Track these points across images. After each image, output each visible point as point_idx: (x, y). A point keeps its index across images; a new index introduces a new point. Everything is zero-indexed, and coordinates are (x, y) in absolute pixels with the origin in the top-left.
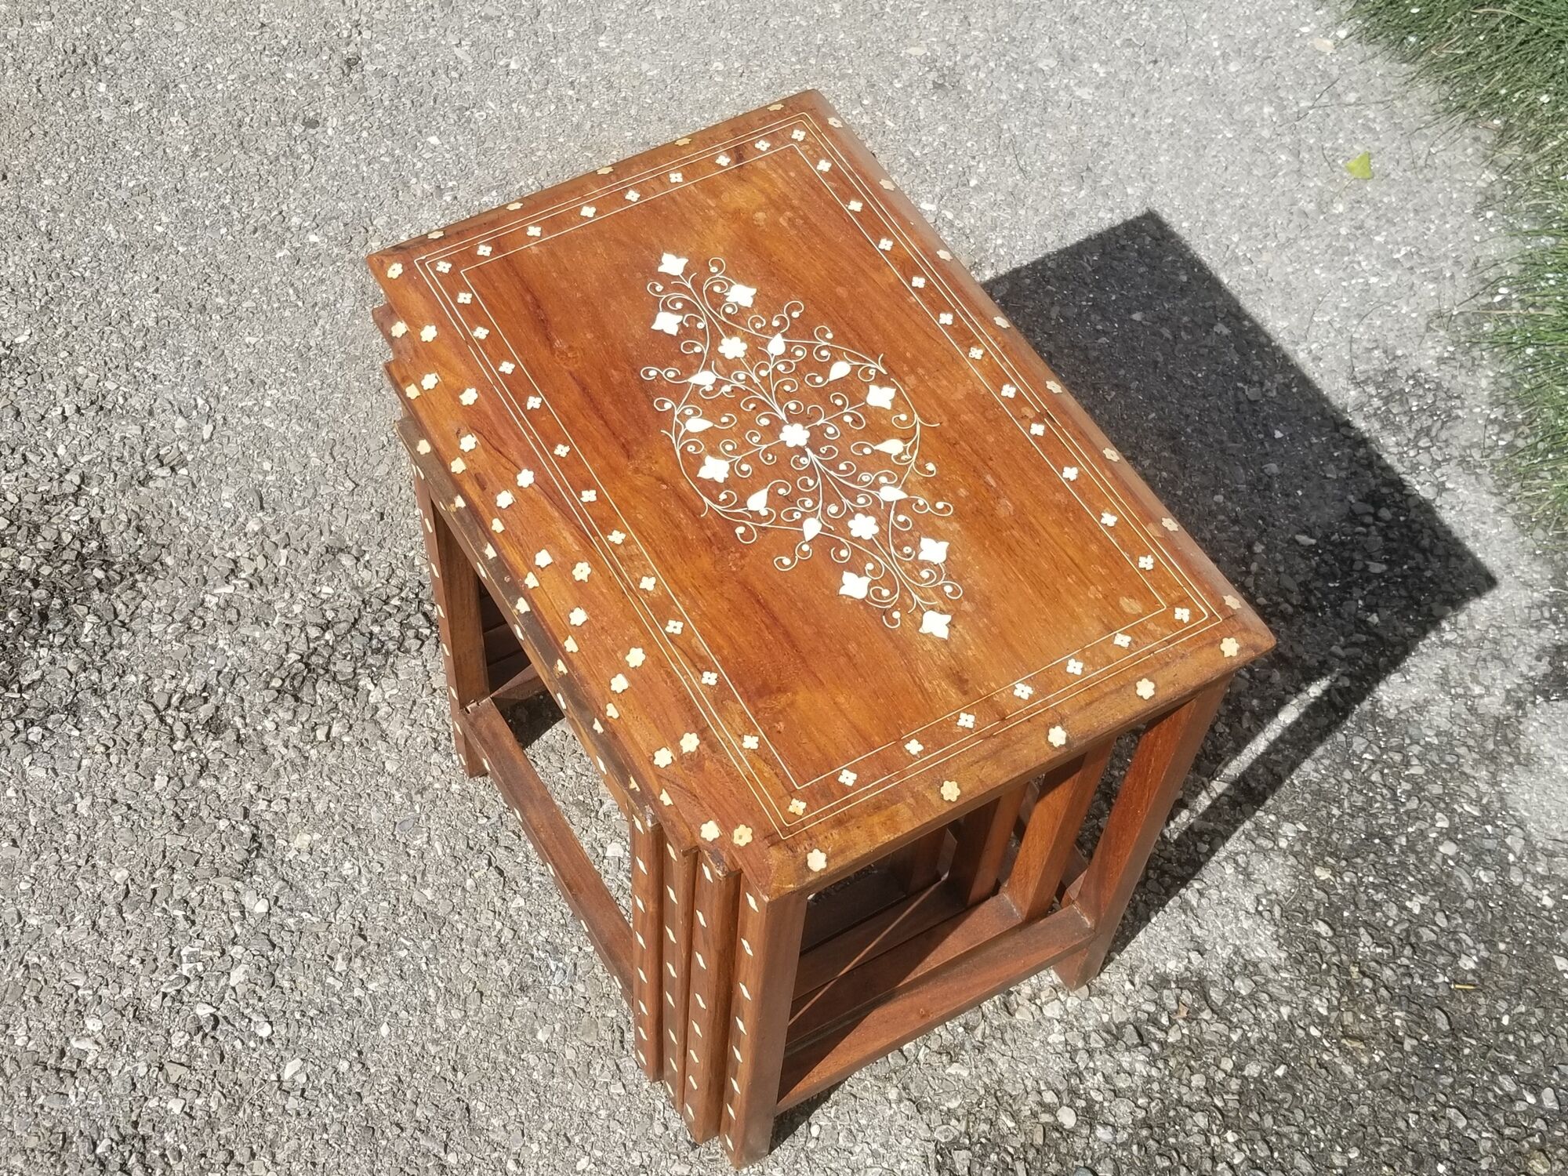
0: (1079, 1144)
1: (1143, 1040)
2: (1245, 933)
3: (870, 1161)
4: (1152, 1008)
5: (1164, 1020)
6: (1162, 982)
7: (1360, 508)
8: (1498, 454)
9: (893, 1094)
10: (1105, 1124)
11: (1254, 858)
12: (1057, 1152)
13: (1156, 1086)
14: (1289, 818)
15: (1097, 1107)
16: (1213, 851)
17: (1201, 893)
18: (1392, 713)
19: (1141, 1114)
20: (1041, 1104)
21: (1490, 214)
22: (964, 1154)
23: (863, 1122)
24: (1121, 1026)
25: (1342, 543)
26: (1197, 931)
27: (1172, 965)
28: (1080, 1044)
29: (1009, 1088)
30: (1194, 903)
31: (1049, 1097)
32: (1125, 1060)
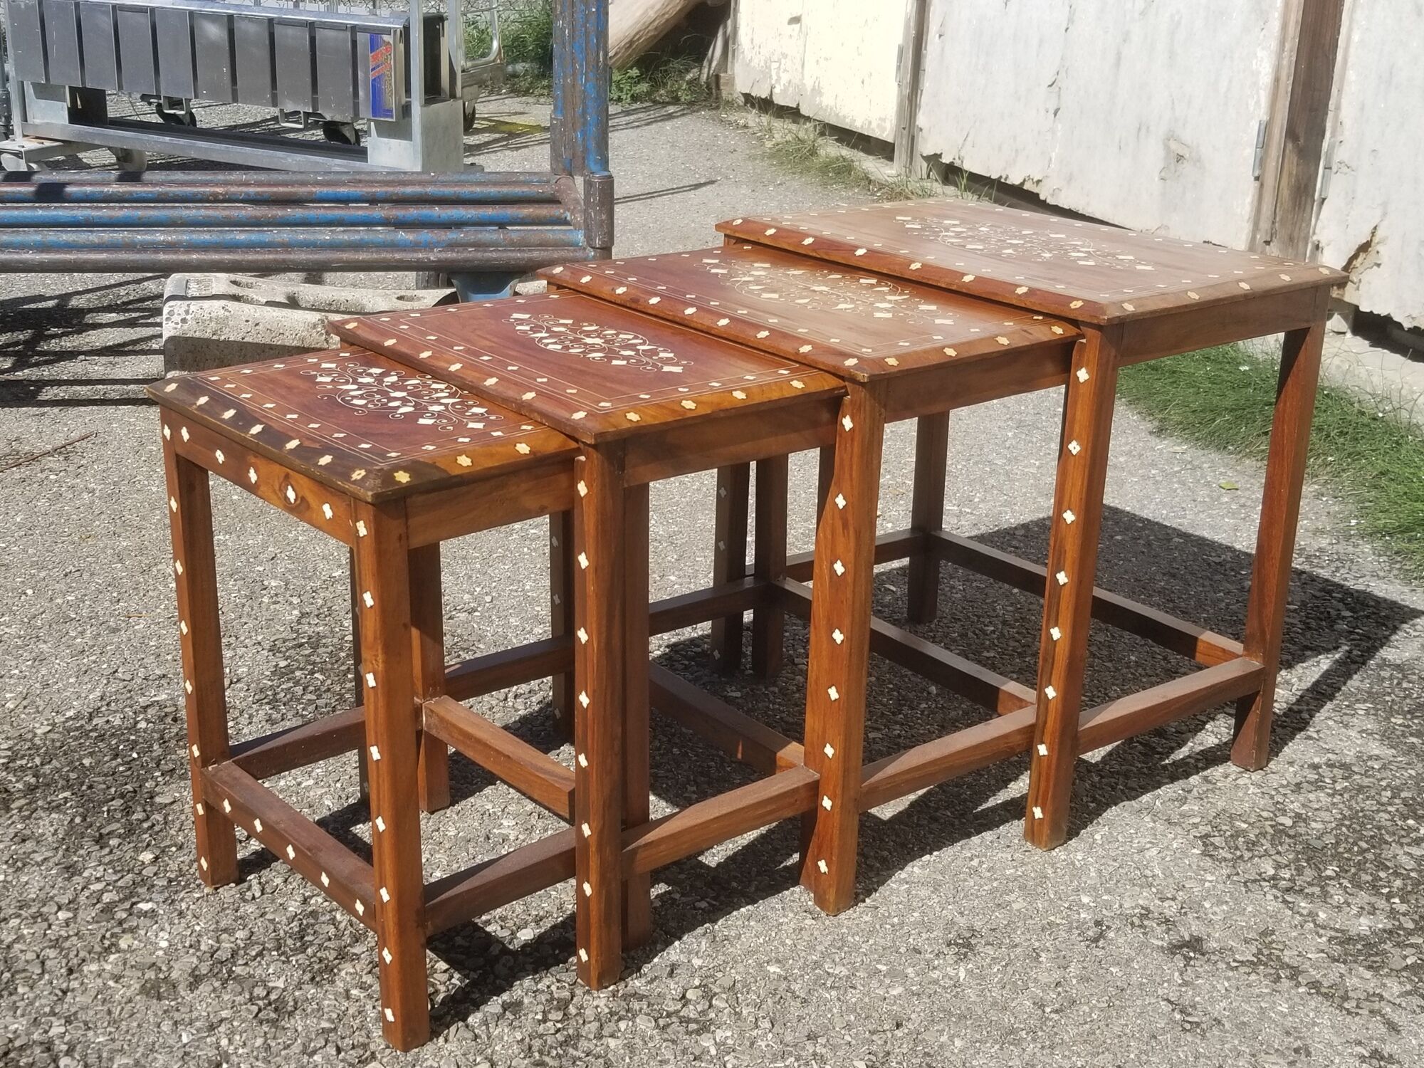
0: (1302, 830)
1: (1321, 788)
2: (1359, 746)
3: (1148, 846)
4: (1317, 777)
5: (1328, 780)
6: (1315, 767)
7: (1318, 594)
8: (1395, 572)
9: (1147, 819)
10: (1315, 821)
11: (1345, 718)
12: (1289, 836)
13: (1341, 806)
14: (1358, 701)
15: (1304, 816)
16: (1312, 716)
17: (1318, 732)
18: (1398, 662)
19: (1339, 816)
20: (1260, 816)
21: (1324, 499)
22: (1217, 839)
23: (1132, 831)
24: (1298, 785)
25: (1317, 607)
26: (1324, 746)
27: (1316, 760)
28: (1273, 793)
29: (1233, 811)
30: (1315, 735)
31: (1265, 814)
32: (1312, 796)
